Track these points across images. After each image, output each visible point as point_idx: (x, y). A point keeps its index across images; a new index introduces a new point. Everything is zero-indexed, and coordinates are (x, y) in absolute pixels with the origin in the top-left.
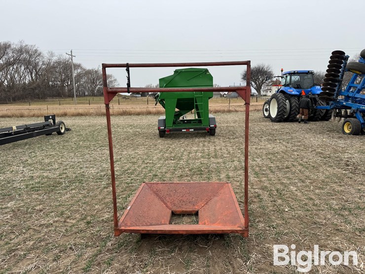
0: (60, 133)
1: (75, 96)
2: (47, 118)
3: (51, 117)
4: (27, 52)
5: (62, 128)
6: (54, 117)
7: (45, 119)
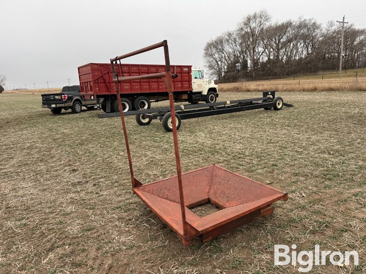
0: (276, 109)
1: (341, 69)
2: (265, 94)
3: (270, 93)
4: (305, 26)
5: (279, 104)
6: (273, 93)
7: (263, 94)
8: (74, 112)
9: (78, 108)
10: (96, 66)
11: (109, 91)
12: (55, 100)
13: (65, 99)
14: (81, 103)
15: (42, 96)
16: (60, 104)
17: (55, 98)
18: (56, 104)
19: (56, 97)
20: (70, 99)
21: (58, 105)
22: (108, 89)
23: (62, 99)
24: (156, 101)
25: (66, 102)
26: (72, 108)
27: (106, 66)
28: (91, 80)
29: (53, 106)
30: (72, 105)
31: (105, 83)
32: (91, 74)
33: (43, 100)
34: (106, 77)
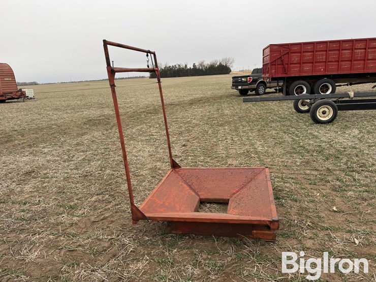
8: (258, 94)
9: (261, 90)
10: (276, 47)
11: (286, 73)
12: (242, 82)
13: (249, 81)
14: (266, 85)
15: (233, 78)
16: (246, 85)
17: (241, 80)
18: (242, 86)
19: (243, 79)
20: (254, 81)
21: (244, 87)
22: (285, 71)
23: (247, 82)
24: (347, 85)
25: (250, 84)
26: (256, 90)
27: (287, 47)
28: (269, 62)
29: (240, 87)
30: (255, 87)
31: (283, 64)
32: (269, 56)
33: (233, 82)
34: (285, 58)
